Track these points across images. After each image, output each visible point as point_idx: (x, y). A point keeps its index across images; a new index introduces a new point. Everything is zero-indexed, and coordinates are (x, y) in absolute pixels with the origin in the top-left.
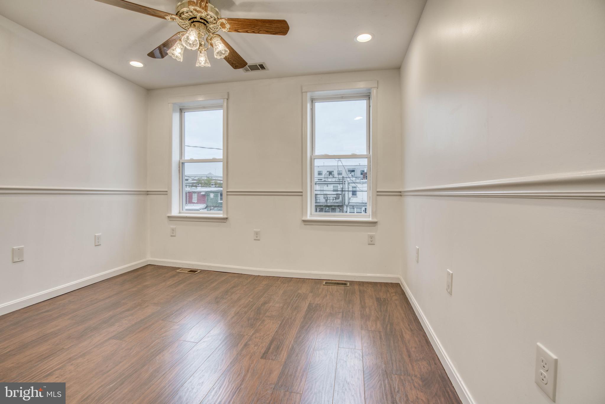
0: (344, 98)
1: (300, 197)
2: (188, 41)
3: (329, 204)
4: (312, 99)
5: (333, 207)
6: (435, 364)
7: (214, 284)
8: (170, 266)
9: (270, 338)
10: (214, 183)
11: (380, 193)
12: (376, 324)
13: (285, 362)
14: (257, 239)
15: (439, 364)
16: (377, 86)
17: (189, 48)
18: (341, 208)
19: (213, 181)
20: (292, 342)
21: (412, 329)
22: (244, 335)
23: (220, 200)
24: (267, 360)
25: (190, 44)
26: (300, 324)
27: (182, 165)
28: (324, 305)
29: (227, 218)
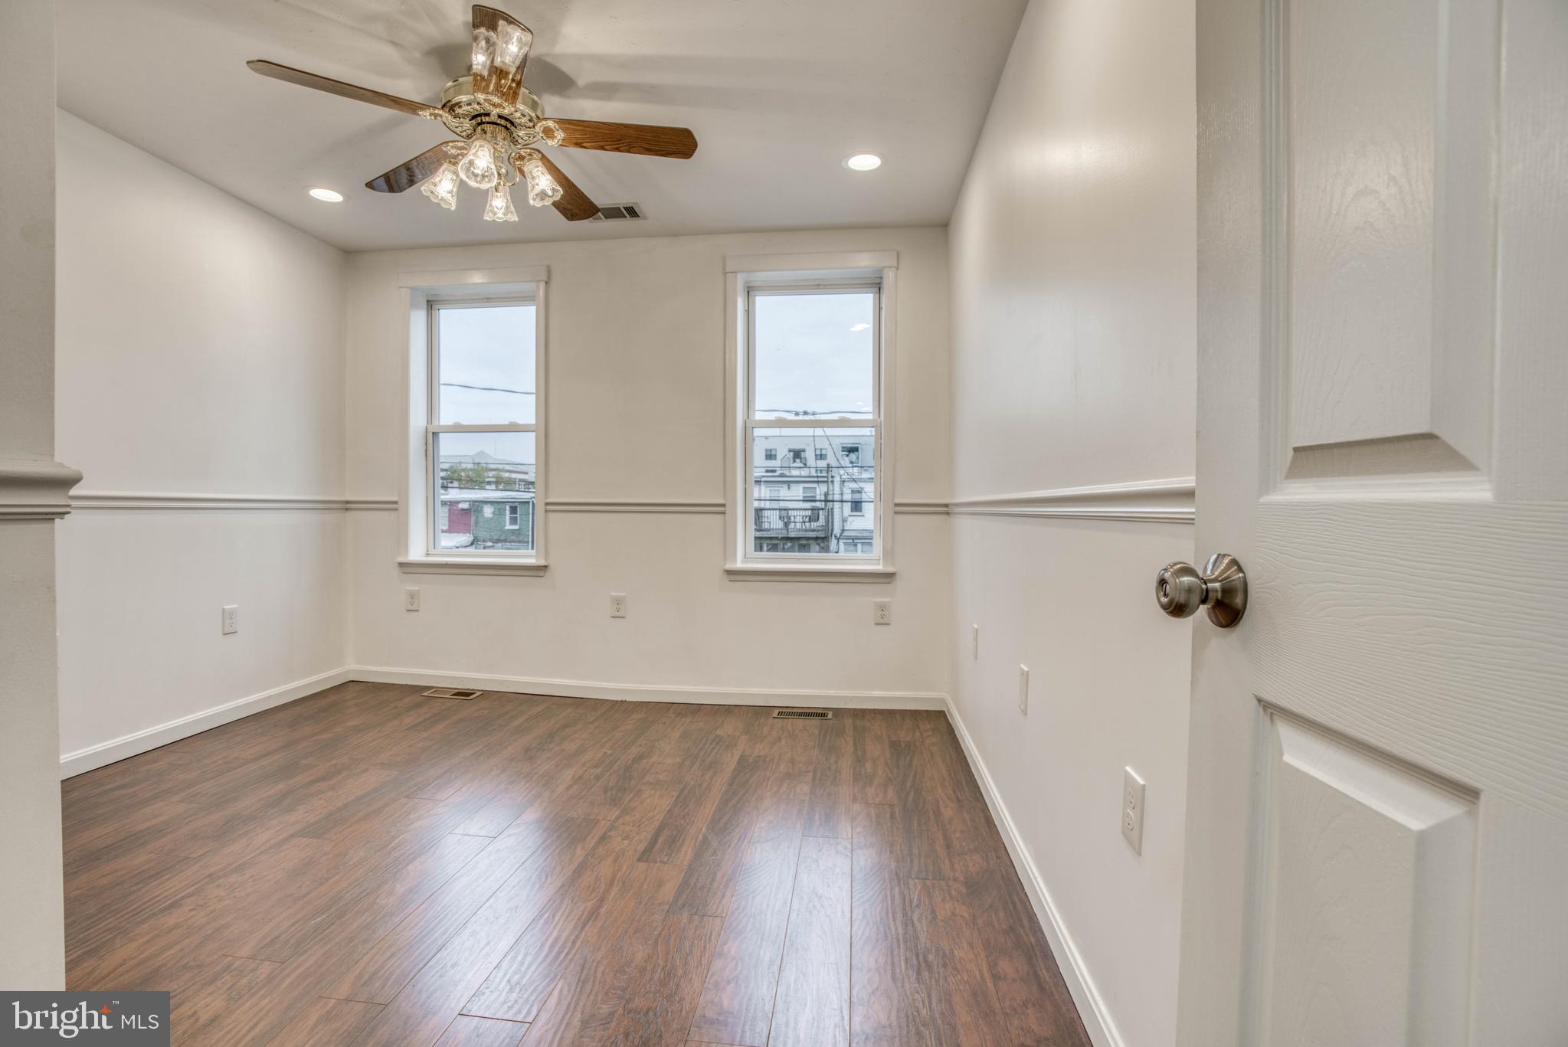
0: (822, 287)
1: (720, 517)
2: (472, 169)
3: (792, 535)
4: (748, 287)
5: (804, 542)
6: (998, 858)
7: (520, 720)
8: (405, 683)
9: (657, 824)
10: (494, 480)
11: (901, 509)
12: (885, 792)
13: (690, 866)
14: (618, 614)
15: (1005, 858)
16: (895, 264)
17: (472, 183)
18: (822, 545)
19: (491, 474)
20: (704, 829)
21: (960, 798)
22: (598, 820)
23: (511, 524)
24: (652, 864)
25: (476, 176)
26: (720, 796)
27: (432, 437)
28: (774, 757)
29: (546, 567)
